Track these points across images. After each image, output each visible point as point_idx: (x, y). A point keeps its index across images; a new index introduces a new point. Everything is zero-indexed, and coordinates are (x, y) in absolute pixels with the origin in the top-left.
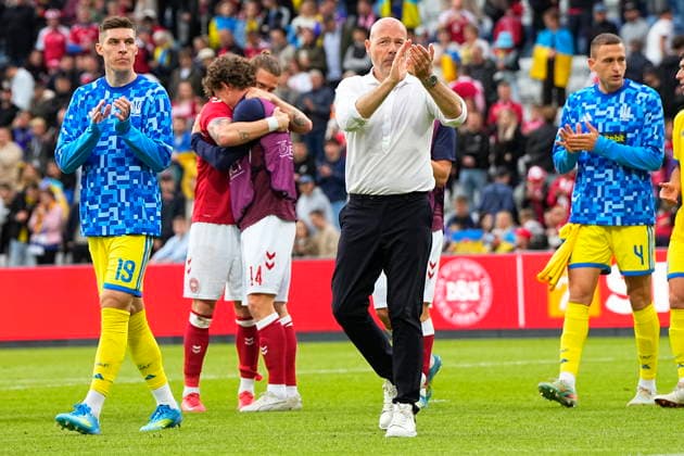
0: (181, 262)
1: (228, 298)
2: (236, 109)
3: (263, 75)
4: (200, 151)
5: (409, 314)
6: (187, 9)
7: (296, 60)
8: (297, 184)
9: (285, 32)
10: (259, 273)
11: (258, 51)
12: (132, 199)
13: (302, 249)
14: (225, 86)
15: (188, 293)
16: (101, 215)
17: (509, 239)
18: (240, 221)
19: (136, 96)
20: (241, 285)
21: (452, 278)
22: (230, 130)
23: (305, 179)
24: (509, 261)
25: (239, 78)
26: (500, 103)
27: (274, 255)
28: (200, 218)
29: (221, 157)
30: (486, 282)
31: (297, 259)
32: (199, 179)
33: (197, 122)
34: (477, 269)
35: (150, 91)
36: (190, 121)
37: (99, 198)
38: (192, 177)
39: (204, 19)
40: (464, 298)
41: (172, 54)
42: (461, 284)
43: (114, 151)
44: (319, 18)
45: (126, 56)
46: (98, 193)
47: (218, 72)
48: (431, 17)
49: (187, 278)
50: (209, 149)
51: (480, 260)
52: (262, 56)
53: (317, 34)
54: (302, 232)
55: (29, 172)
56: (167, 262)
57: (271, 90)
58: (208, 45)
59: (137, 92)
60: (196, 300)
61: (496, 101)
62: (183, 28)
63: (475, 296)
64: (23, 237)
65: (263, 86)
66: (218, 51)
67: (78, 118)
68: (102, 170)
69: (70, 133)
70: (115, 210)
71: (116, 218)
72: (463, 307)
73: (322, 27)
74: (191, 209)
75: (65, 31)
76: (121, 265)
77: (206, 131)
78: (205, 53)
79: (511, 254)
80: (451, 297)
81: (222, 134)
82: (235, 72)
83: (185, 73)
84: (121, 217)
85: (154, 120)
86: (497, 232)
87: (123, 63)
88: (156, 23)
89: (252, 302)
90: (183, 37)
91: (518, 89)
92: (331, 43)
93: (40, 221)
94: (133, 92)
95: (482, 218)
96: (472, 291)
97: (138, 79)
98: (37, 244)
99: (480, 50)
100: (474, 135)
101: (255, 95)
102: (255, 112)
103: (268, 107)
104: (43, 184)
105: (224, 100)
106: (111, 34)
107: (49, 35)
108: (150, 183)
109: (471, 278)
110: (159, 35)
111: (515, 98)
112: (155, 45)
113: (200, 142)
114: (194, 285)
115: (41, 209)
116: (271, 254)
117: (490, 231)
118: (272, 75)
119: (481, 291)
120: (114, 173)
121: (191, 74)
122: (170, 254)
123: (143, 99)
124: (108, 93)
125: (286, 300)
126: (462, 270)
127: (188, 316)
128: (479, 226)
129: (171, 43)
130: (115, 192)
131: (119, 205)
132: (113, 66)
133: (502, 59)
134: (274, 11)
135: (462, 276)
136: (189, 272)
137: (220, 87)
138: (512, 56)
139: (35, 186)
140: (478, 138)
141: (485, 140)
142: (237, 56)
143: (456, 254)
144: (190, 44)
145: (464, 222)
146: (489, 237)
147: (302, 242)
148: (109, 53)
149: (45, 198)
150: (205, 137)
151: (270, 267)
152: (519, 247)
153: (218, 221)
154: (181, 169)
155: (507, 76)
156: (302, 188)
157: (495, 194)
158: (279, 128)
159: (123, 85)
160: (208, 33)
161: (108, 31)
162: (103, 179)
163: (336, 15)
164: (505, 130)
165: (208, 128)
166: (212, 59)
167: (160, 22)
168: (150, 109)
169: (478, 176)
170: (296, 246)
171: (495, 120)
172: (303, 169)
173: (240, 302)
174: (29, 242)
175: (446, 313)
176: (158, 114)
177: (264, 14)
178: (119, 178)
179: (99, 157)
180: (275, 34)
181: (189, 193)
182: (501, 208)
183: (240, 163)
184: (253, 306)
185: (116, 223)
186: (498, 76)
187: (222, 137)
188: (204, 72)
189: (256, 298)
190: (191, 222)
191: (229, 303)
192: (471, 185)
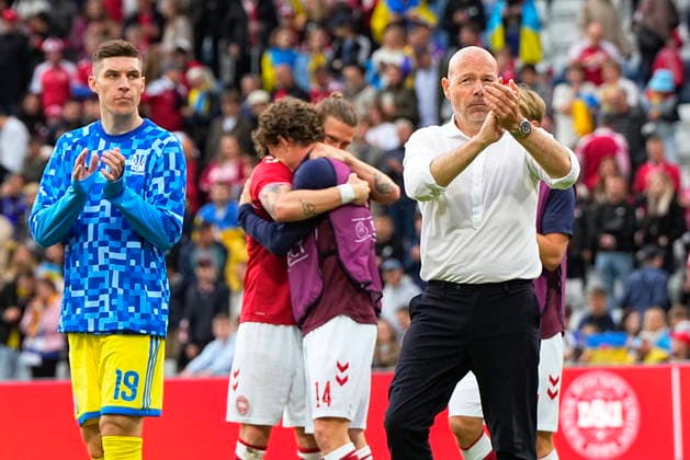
0: (223, 375)
1: (287, 424)
2: (298, 173)
3: (333, 125)
4: (250, 228)
5: (519, 447)
6: (232, 40)
7: (378, 105)
8: (381, 271)
9: (363, 70)
10: (327, 390)
11: (327, 93)
12: (127, 286)
13: (385, 358)
14: (283, 141)
15: (232, 416)
16: (88, 304)
17: (662, 345)
18: (303, 320)
19: (140, 147)
20: (304, 406)
21: (587, 397)
22: (288, 201)
23: (390, 264)
24: (663, 374)
25: (303, 130)
26: (650, 164)
27: (346, 367)
28: (251, 316)
29: (278, 237)
30: (631, 402)
31: (379, 372)
32: (250, 265)
33: (246, 190)
34: (619, 385)
35: (158, 142)
36: (236, 188)
37: (86, 282)
38: (240, 262)
39: (255, 52)
40: (601, 424)
41: (212, 98)
42: (598, 404)
43: (107, 220)
44: (409, 51)
45: (128, 95)
46: (85, 275)
47: (274, 122)
48: (559, 49)
49: (232, 396)
50: (262, 226)
51: (623, 373)
52: (332, 100)
53: (406, 72)
54: (385, 336)
55: (22, 255)
56: (204, 375)
57: (344, 145)
58: (261, 86)
59: (142, 142)
60: (244, 425)
61: (645, 160)
62: (227, 63)
63: (616, 422)
64: (14, 342)
65: (334, 140)
66: (273, 94)
67: (62, 174)
68: (90, 244)
69: (50, 194)
70: (105, 298)
71: (106, 308)
72: (600, 435)
73: (413, 63)
74: (238, 305)
75: (70, 68)
76: (119, 378)
77: (257, 202)
78: (257, 97)
79: (665, 366)
80: (584, 422)
81: (279, 204)
82: (296, 123)
83: (229, 124)
84: (112, 308)
85: (160, 181)
86: (647, 335)
87: (123, 104)
88: (191, 57)
89: (320, 428)
90: (228, 76)
91: (675, 146)
92: (424, 84)
93: (35, 320)
94: (136, 142)
95: (625, 318)
96: (612, 414)
97: (144, 126)
98: (32, 351)
99: (624, 94)
100: (616, 207)
101: (324, 154)
102: (323, 176)
103: (341, 171)
104: (42, 271)
105: (282, 160)
106: (109, 64)
107: (48, 73)
108: (153, 265)
109: (610, 396)
110: (195, 73)
111: (671, 159)
112: (189, 86)
113: (251, 217)
114: (242, 405)
115: (37, 305)
116: (343, 365)
117: (637, 333)
118: (345, 126)
119: (624, 413)
120: (106, 249)
121: (237, 127)
122: (210, 363)
123: (148, 152)
124: (102, 143)
125: (364, 426)
126: (599, 387)
127: (234, 447)
128: (621, 328)
129: (211, 83)
130: (106, 274)
131: (110, 292)
132: (110, 107)
133: (655, 106)
134: (349, 42)
135: (599, 393)
136: (235, 388)
137: (276, 143)
138: (670, 102)
139: (30, 274)
140: (620, 211)
141: (630, 213)
142: (298, 101)
143: (592, 364)
144: (236, 86)
145: (601, 322)
146: (635, 343)
147: (385, 348)
148: (105, 90)
149: (43, 290)
150: (257, 210)
151: (342, 382)
152: (676, 355)
153: (276, 320)
154: (224, 251)
155: (663, 129)
156: (387, 276)
157: (644, 283)
158: (355, 200)
159: (123, 133)
160: (260, 71)
161: (106, 61)
162: (91, 257)
163: (431, 47)
164: (658, 199)
165: (261, 197)
166: (264, 105)
167: (197, 57)
168: (156, 165)
169: (622, 262)
170: (377, 354)
171: (643, 186)
172: (387, 251)
173: (303, 428)
174: (21, 348)
175: (578, 444)
176: (167, 174)
177: (336, 45)
178: (112, 255)
179: (86, 227)
180: (350, 72)
181: (234, 282)
182: (651, 304)
183: (303, 245)
184: (320, 433)
185: (106, 315)
186: (648, 128)
187: (279, 209)
188: (254, 122)
189: (324, 423)
190: (239, 321)
191: (290, 430)
192: (612, 273)
